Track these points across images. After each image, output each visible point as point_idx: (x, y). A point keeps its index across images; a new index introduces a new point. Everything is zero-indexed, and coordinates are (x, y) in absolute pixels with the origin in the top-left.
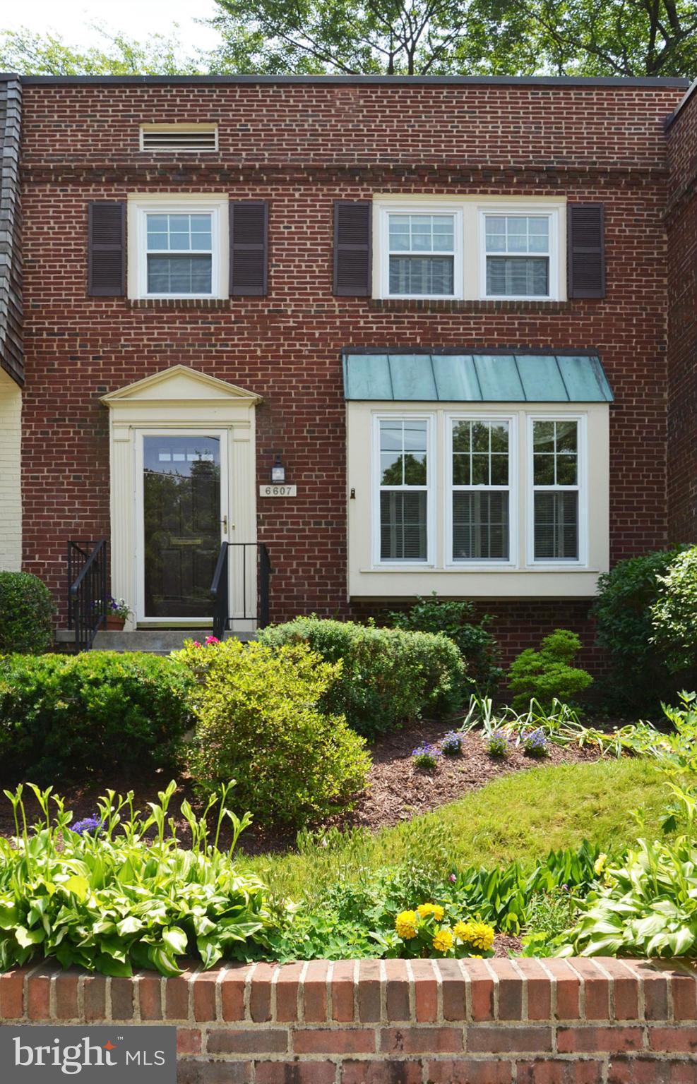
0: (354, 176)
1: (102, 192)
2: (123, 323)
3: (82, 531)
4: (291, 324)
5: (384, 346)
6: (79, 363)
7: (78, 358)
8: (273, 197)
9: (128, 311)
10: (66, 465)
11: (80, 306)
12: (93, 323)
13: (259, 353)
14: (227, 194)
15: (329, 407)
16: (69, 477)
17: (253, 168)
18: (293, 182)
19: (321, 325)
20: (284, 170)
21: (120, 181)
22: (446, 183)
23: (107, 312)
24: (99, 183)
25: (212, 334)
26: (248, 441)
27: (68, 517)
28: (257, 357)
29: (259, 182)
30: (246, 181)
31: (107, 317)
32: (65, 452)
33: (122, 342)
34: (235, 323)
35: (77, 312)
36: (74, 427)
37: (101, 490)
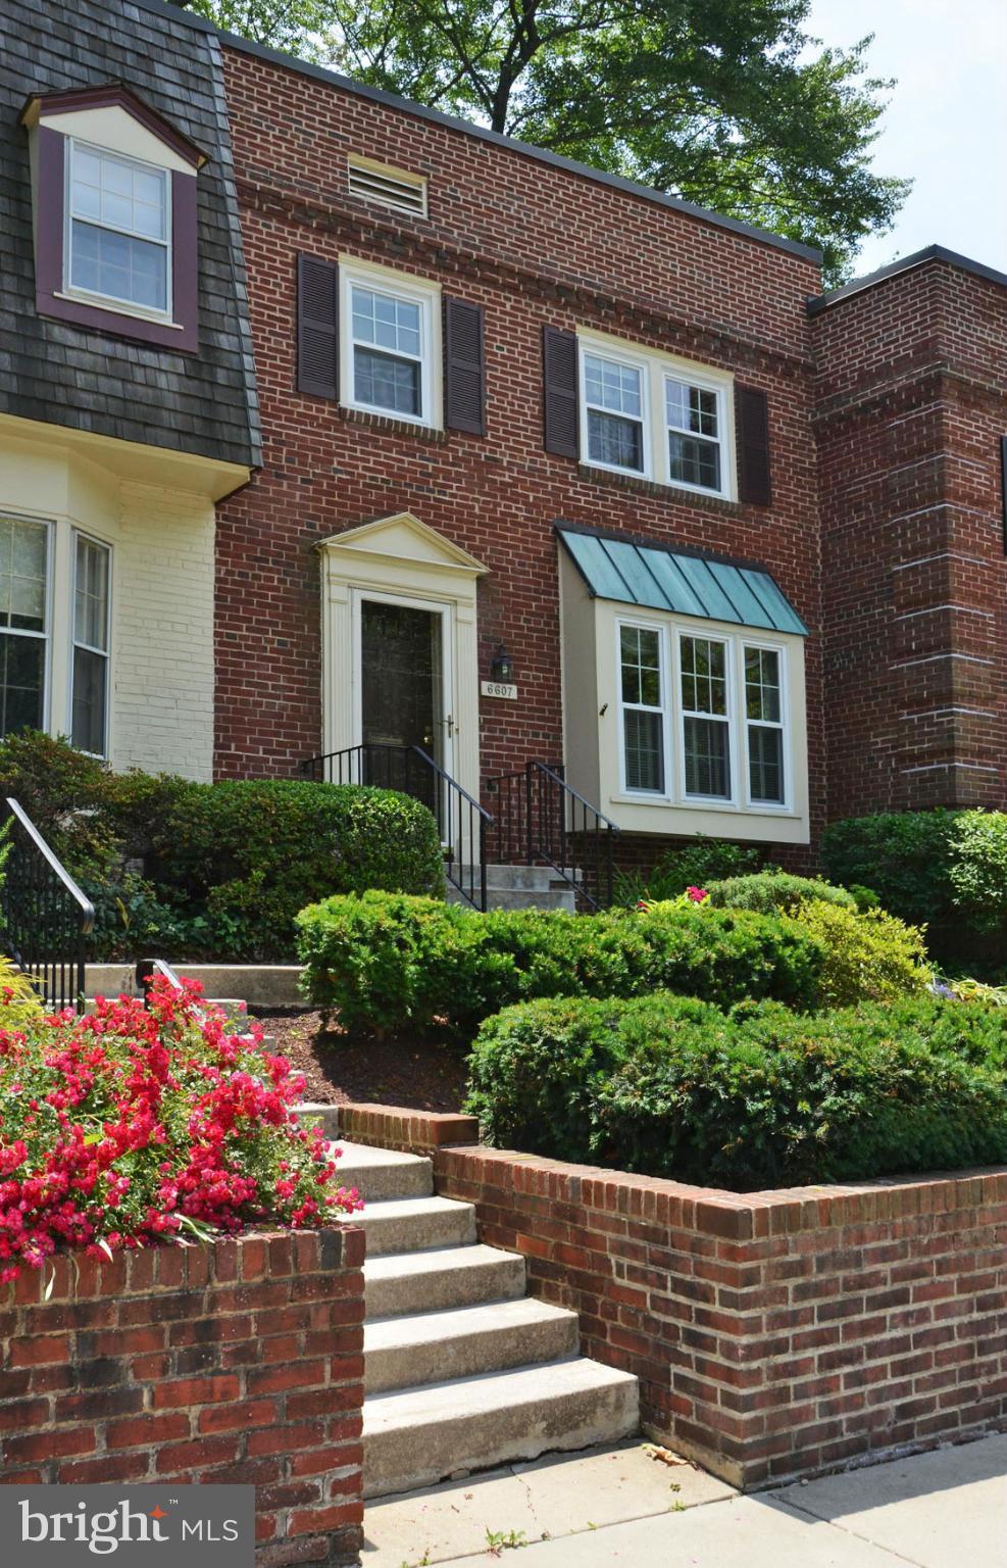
0: (560, 296)
1: (311, 242)
2: (336, 438)
3: (288, 716)
4: (507, 479)
5: (590, 525)
6: (285, 483)
7: (284, 477)
8: (486, 303)
9: (340, 424)
10: (270, 623)
11: (286, 403)
12: (302, 431)
13: (477, 510)
14: (440, 285)
15: (544, 592)
16: (271, 641)
17: (469, 256)
18: (506, 287)
19: (535, 487)
20: (497, 269)
21: (332, 232)
22: (637, 328)
23: (317, 418)
24: (308, 227)
25: (430, 475)
26: (470, 623)
27: (271, 696)
28: (475, 516)
29: (471, 277)
30: (460, 273)
31: (319, 426)
32: (268, 606)
33: (335, 465)
34: (453, 465)
35: (284, 411)
36: (278, 572)
37: (310, 664)
